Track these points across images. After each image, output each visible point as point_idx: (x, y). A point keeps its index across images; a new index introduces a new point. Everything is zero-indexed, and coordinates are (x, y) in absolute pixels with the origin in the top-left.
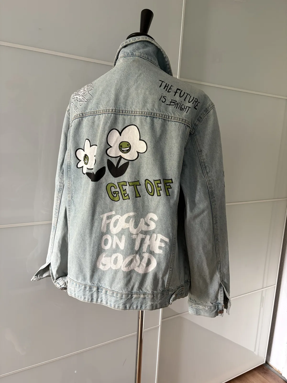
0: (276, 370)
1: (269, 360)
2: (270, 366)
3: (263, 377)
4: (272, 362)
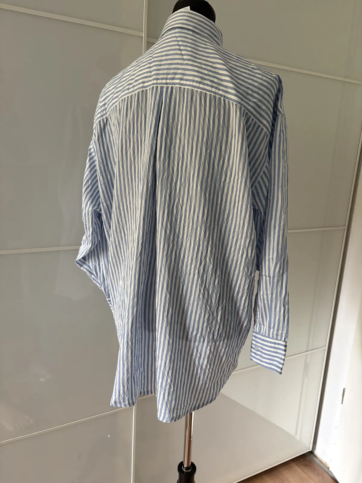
2: (315, 456)
3: (303, 471)
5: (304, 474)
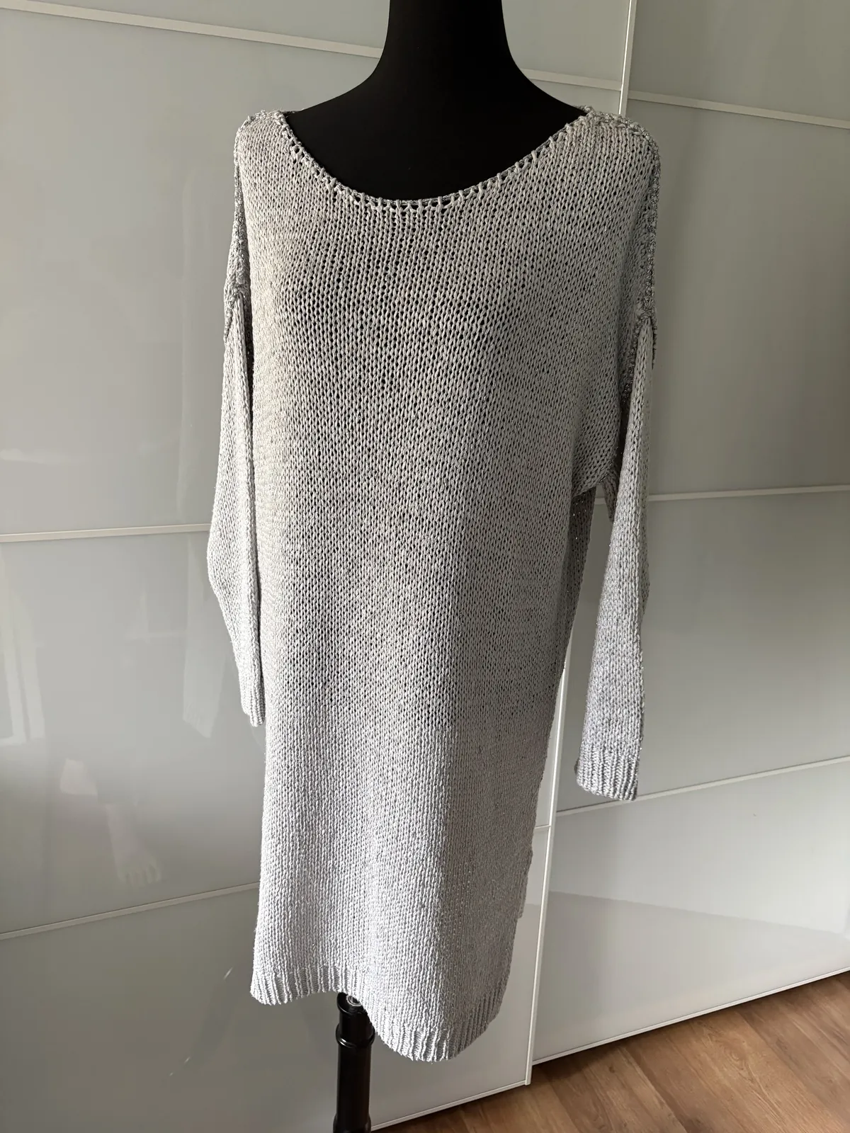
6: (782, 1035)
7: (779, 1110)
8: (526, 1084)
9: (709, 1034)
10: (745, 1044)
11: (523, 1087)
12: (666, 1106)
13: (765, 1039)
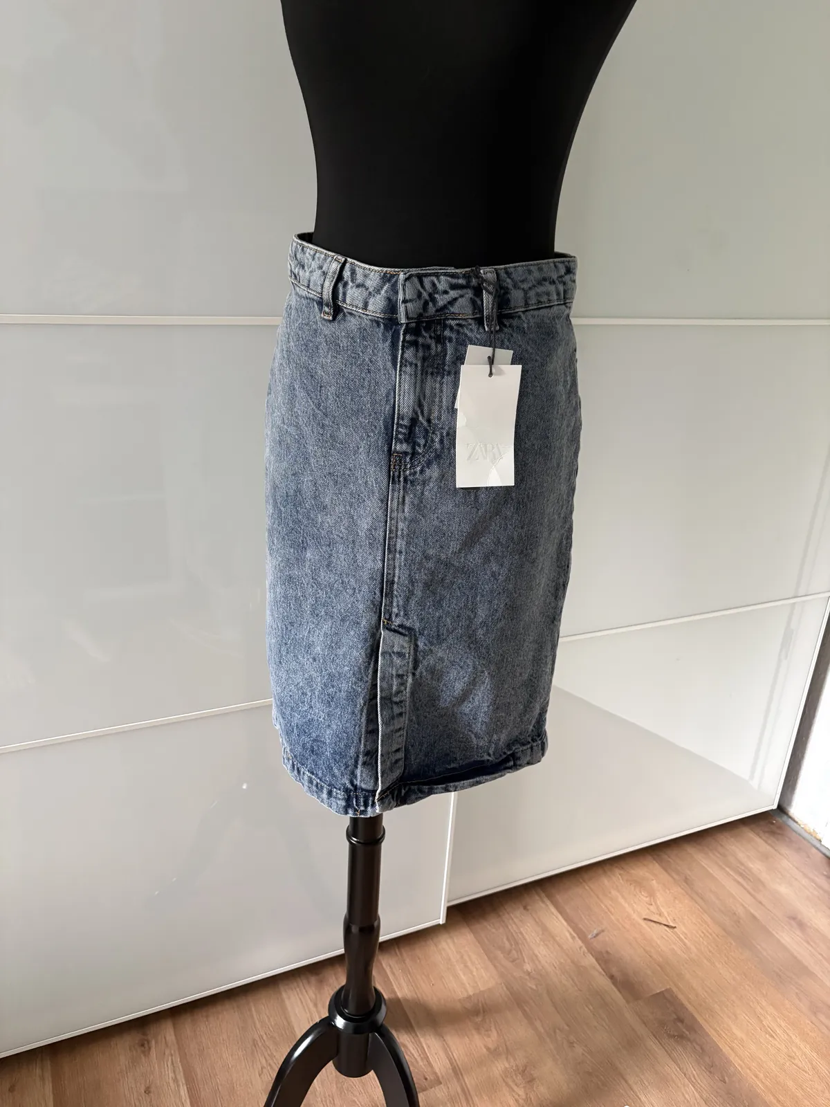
0: (807, 829)
1: (790, 803)
2: (790, 817)
3: (766, 842)
4: (795, 810)
5: (768, 847)
6: (688, 872)
7: (685, 940)
8: (441, 923)
9: (620, 874)
10: (654, 882)
11: (439, 925)
12: (577, 939)
13: (672, 877)
